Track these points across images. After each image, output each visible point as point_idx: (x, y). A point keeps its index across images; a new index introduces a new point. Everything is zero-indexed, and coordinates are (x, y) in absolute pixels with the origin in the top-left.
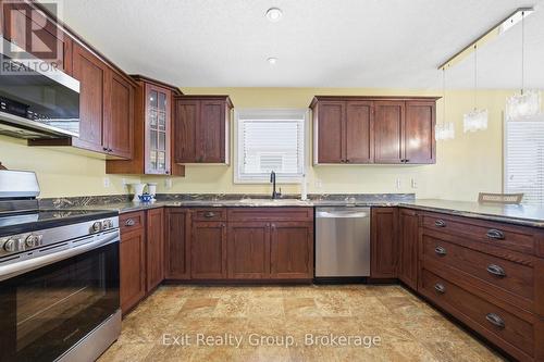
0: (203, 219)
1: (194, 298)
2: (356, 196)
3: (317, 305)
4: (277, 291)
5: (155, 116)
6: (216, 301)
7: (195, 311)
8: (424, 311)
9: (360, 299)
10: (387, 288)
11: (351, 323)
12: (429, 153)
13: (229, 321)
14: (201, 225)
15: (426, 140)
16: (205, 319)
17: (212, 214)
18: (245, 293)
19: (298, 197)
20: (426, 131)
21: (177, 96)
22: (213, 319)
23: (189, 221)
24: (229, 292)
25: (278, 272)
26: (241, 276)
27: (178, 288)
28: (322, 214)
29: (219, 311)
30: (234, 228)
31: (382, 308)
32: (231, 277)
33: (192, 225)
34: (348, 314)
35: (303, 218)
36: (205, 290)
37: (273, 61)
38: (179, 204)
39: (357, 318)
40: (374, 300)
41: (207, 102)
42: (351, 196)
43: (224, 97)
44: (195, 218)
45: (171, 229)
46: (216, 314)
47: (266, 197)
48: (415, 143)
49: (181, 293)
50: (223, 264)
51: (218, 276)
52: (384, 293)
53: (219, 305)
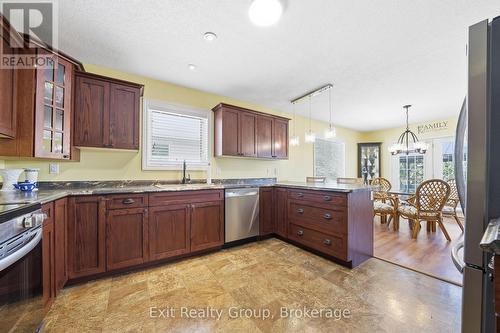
0: (121, 206)
1: (115, 289)
2: (244, 180)
3: (232, 262)
4: (196, 261)
5: (51, 89)
6: (144, 284)
7: (127, 298)
8: (292, 249)
9: (257, 251)
10: (268, 241)
11: (259, 267)
12: (285, 153)
13: (170, 295)
14: (117, 212)
15: (284, 144)
16: (142, 301)
17: (131, 201)
18: (169, 269)
19: (203, 182)
20: (284, 139)
21: (78, 72)
22: (152, 299)
23: (103, 210)
24: (153, 273)
25: (197, 245)
26: (163, 256)
27: (88, 285)
28: (229, 194)
29: (153, 290)
30: (156, 212)
31: (272, 253)
32: (153, 259)
33: (106, 214)
34: (255, 262)
35: (216, 198)
36: (124, 279)
37: (192, 68)
38: (91, 192)
39: (261, 263)
40: (265, 250)
41: (118, 87)
42: (241, 180)
43: (138, 86)
44: (111, 206)
45: (78, 221)
46: (152, 294)
47: (177, 183)
48: (278, 145)
49: (95, 288)
50: (145, 248)
51: (140, 261)
52: (268, 244)
53: (150, 286)
